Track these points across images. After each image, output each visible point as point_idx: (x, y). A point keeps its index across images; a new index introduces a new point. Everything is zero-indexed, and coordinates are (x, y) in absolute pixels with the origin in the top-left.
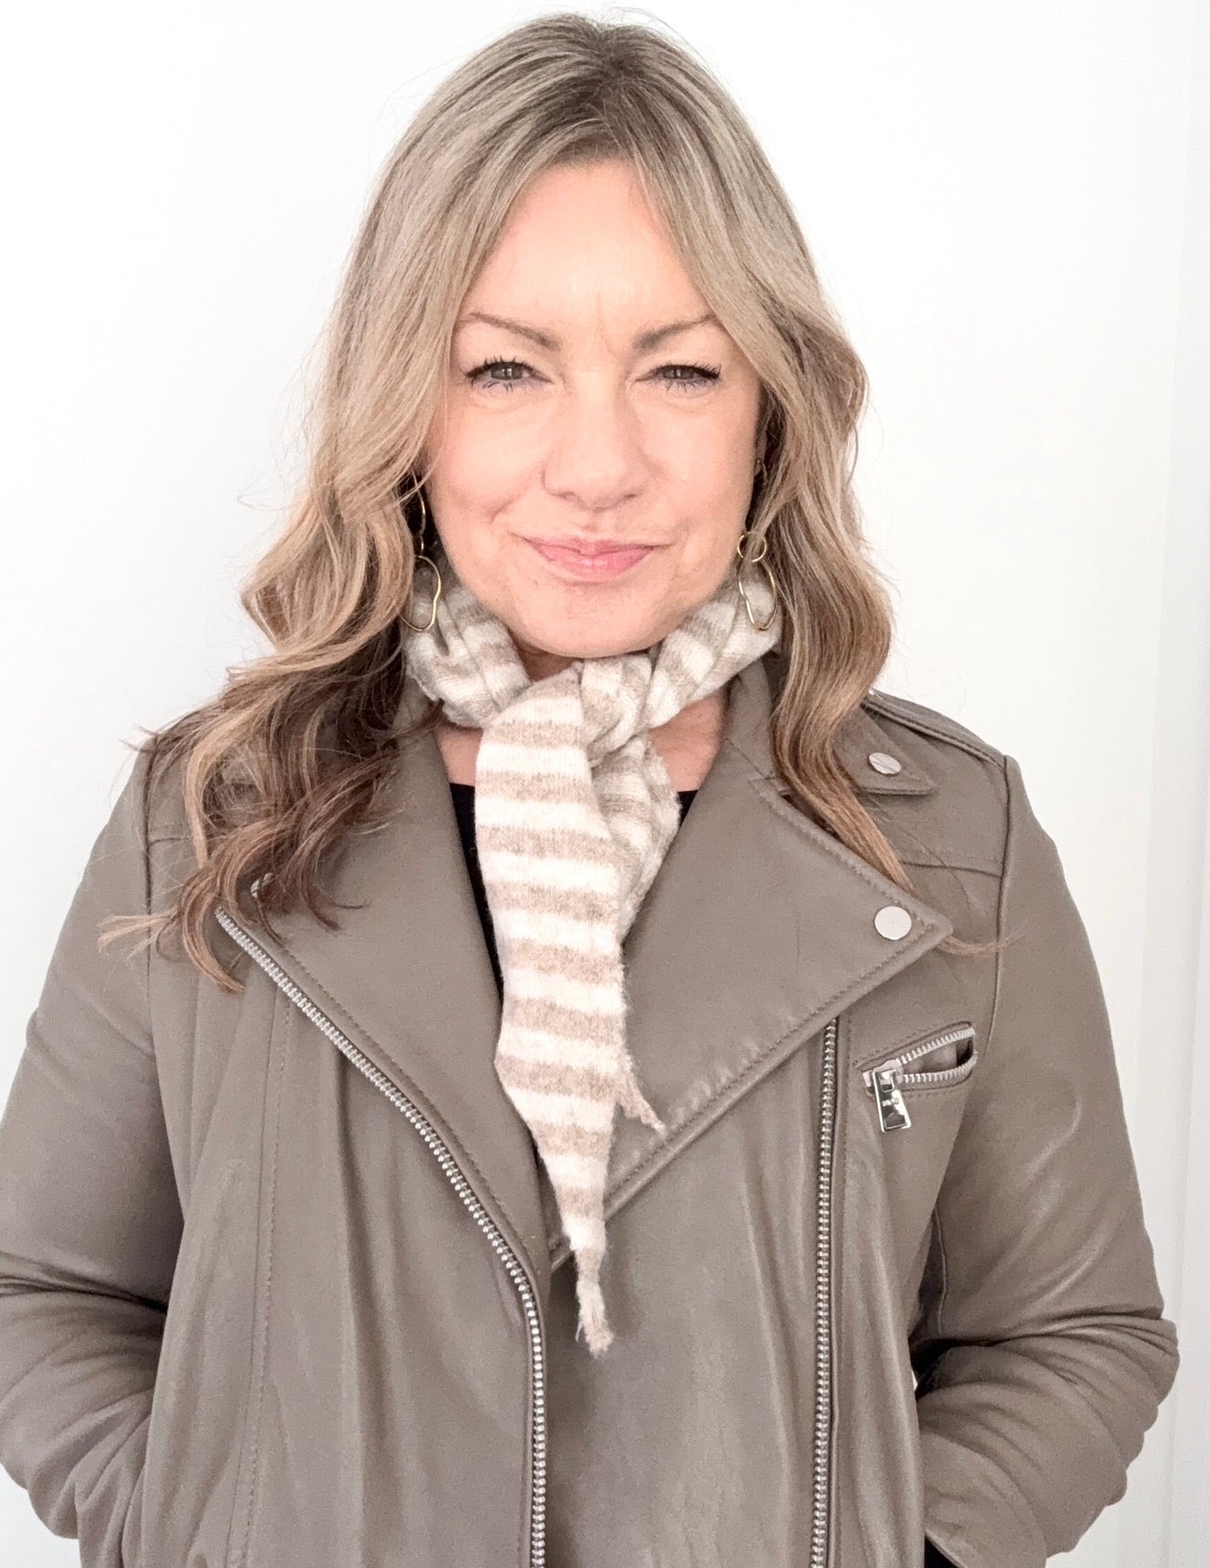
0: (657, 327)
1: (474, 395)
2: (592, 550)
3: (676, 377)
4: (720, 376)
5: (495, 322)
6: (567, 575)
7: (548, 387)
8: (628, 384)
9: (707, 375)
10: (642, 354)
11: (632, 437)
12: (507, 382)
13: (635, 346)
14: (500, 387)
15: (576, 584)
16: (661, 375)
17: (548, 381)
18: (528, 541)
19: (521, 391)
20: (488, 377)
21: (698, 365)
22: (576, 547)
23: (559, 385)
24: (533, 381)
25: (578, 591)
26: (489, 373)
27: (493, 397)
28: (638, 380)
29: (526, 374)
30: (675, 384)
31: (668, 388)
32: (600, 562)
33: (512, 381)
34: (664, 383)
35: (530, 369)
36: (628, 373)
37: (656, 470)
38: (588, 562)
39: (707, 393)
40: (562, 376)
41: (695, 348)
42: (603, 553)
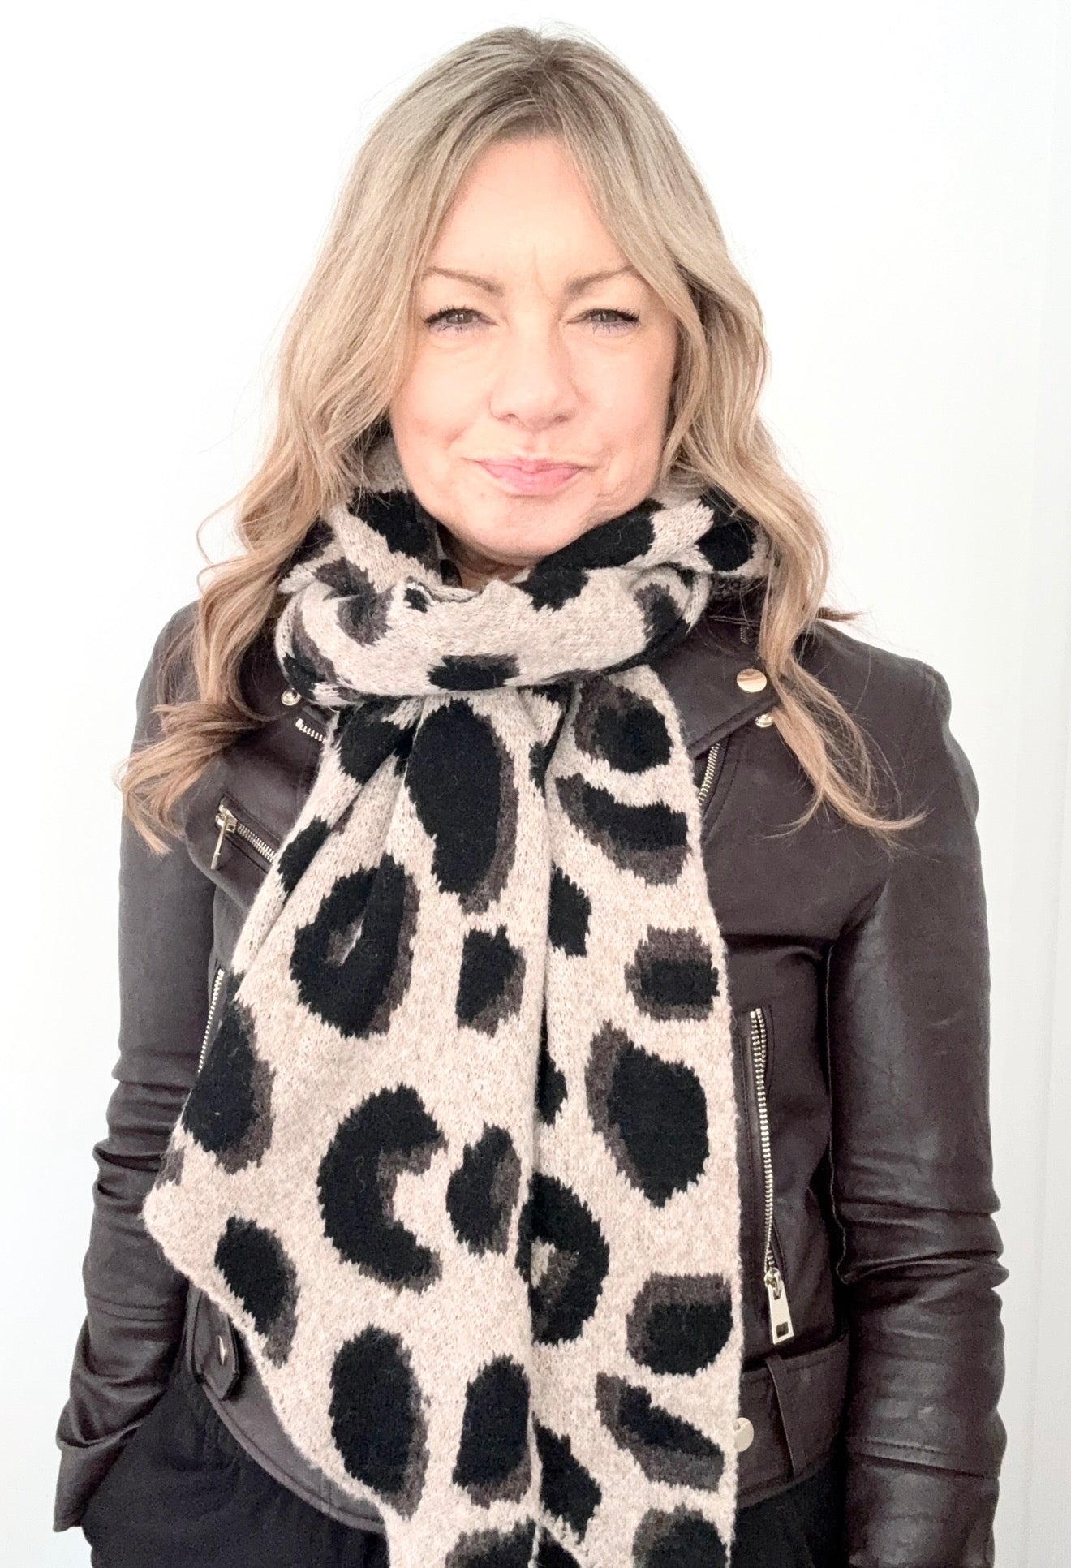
0: (584, 274)
1: (431, 337)
2: (531, 468)
3: (602, 320)
4: (640, 319)
5: (448, 274)
6: (511, 489)
7: (493, 329)
8: (561, 324)
9: (629, 318)
10: (571, 299)
11: (564, 368)
12: (458, 326)
13: (566, 292)
14: (451, 331)
15: (518, 497)
16: (590, 318)
17: (494, 323)
18: (478, 462)
19: (470, 332)
20: (444, 322)
21: (620, 310)
22: (519, 465)
23: (503, 325)
24: (479, 323)
25: (518, 502)
26: (444, 319)
27: (447, 337)
28: (570, 322)
29: (475, 319)
30: (601, 326)
31: (595, 329)
32: (538, 478)
33: (462, 325)
34: (591, 325)
35: (478, 314)
36: (560, 317)
37: (583, 398)
38: (529, 479)
39: (627, 334)
40: (505, 318)
41: (618, 294)
42: (542, 470)
